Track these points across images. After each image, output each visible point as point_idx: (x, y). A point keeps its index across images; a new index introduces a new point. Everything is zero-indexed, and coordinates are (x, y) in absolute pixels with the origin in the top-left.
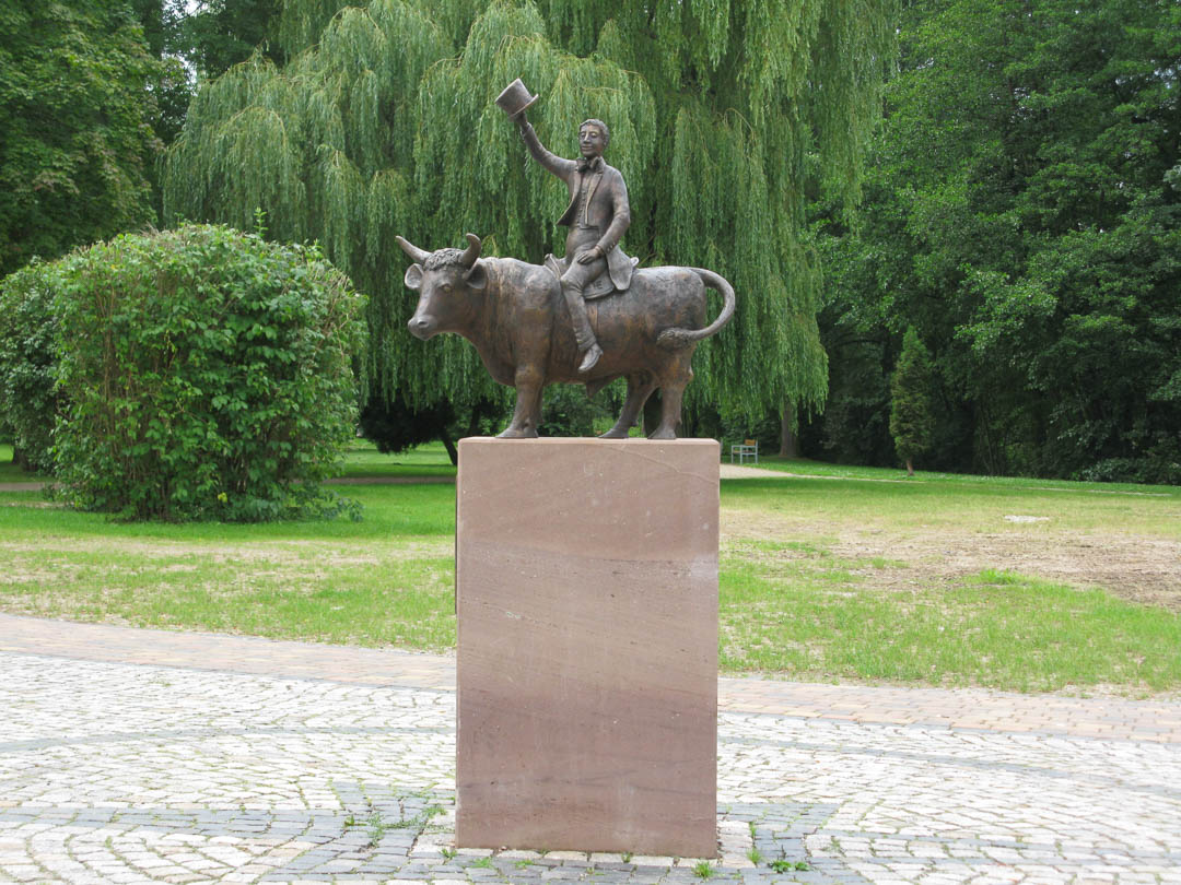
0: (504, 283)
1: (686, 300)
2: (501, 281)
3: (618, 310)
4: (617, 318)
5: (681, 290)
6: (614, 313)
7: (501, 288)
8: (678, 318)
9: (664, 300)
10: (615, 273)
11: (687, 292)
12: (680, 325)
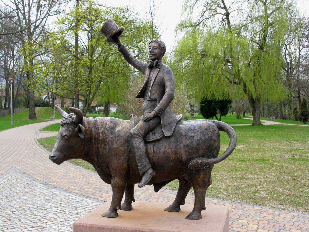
0: (103, 132)
1: (206, 141)
2: (101, 131)
3: (165, 148)
4: (164, 153)
5: (204, 135)
6: (162, 150)
7: (101, 135)
8: (201, 152)
9: (192, 142)
10: (165, 126)
11: (207, 137)
12: (203, 156)
